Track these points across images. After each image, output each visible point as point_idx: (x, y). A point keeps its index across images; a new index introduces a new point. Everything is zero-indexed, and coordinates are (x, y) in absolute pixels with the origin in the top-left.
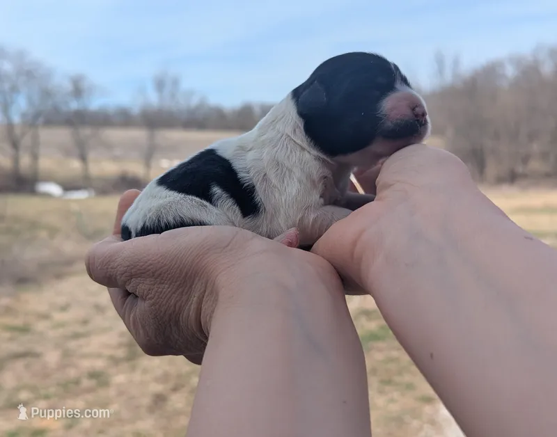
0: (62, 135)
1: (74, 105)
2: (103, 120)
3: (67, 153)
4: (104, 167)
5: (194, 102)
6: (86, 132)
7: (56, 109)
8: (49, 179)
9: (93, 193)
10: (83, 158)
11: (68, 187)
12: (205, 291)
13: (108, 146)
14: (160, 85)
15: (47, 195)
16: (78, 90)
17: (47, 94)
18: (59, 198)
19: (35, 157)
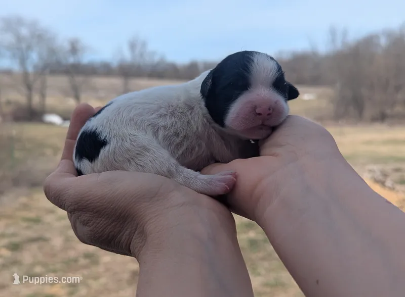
0: (62, 81)
1: (71, 60)
2: (91, 71)
3: (66, 94)
6: (79, 79)
7: (59, 63)
8: (54, 111)
10: (77, 98)
11: (66, 118)
13: (95, 89)
14: (132, 46)
15: (51, 124)
16: (74, 49)
17: (52, 51)
18: (59, 126)
19: (43, 96)
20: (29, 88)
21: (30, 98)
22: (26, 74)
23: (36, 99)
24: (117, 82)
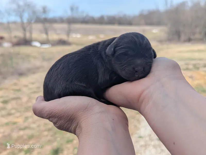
0: (40, 26)
1: (43, 16)
2: (53, 21)
3: (41, 32)
4: (54, 37)
5: (85, 15)
6: (47, 25)
8: (36, 40)
9: (50, 46)
10: (47, 33)
11: (42, 43)
12: (77, 125)
13: (55, 30)
14: (72, 9)
15: (35, 46)
18: (39, 48)
19: (31, 33)
20: (24, 30)
21: (25, 35)
22: (22, 23)
23: (28, 35)
24: (65, 26)
